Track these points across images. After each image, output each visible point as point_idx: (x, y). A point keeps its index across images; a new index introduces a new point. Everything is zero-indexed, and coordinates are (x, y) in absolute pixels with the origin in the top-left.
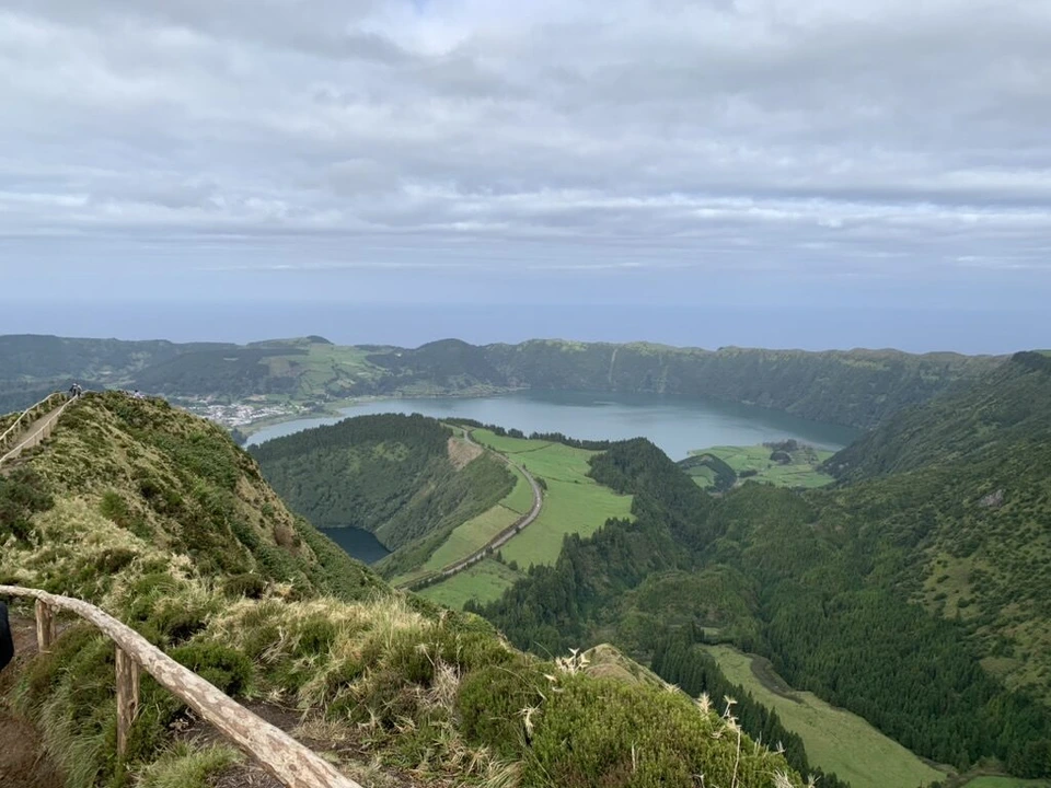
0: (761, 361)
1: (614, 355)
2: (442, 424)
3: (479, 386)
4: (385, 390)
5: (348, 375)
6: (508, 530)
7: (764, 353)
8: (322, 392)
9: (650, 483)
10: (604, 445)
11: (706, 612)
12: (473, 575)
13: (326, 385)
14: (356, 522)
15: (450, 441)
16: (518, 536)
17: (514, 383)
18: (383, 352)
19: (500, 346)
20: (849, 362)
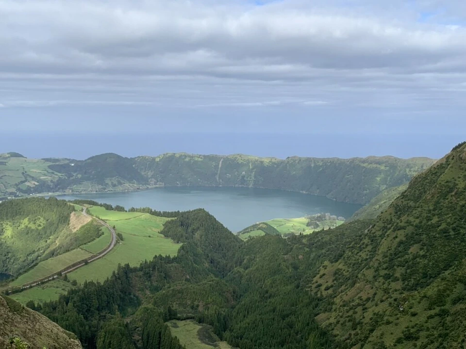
0: (312, 165)
1: (221, 162)
2: (68, 203)
3: (127, 185)
4: (59, 189)
5: (33, 179)
6: (80, 263)
7: (315, 160)
8: (14, 190)
9: (203, 237)
10: (176, 214)
11: (198, 306)
12: (43, 289)
13: (16, 185)
14: (6, 270)
15: (72, 214)
16: (85, 266)
17: (153, 182)
18: (62, 163)
19: (144, 158)
20: (365, 165)
